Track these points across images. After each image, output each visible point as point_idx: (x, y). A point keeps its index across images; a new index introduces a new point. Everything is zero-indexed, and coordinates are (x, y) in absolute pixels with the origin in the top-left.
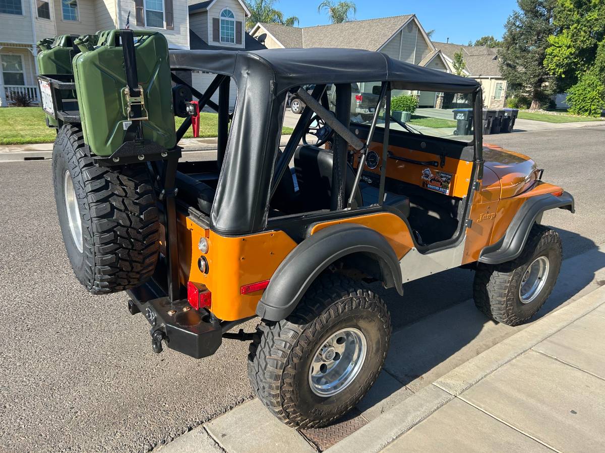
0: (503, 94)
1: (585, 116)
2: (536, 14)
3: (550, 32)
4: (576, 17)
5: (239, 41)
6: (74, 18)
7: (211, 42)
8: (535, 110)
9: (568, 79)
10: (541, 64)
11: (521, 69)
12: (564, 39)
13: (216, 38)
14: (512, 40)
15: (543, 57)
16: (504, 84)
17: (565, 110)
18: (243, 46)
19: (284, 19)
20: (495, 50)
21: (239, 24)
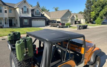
0: (84, 21)
1: (98, 25)
2: (88, 8)
3: (91, 11)
4: (95, 9)
5: (40, 15)
6: (11, 12)
7: (35, 15)
8: (90, 24)
9: (95, 19)
10: (90, 16)
11: (87, 17)
12: (93, 12)
13: (36, 15)
14: (85, 13)
15: (90, 15)
16: (85, 20)
17: (95, 24)
18: (40, 16)
19: (47, 10)
20: (82, 14)
21: (40, 12)
